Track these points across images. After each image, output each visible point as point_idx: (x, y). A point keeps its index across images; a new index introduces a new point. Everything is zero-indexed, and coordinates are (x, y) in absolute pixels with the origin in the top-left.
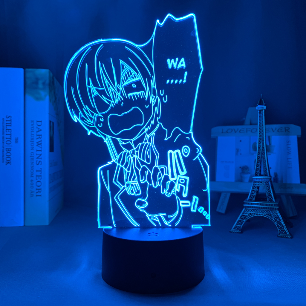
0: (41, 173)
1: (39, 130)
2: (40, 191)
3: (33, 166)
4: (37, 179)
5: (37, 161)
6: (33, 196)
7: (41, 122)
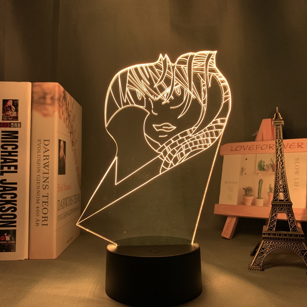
0: (48, 199)
1: (47, 150)
2: (46, 219)
3: (39, 191)
4: (43, 206)
5: (43, 185)
6: (38, 224)
7: (49, 140)
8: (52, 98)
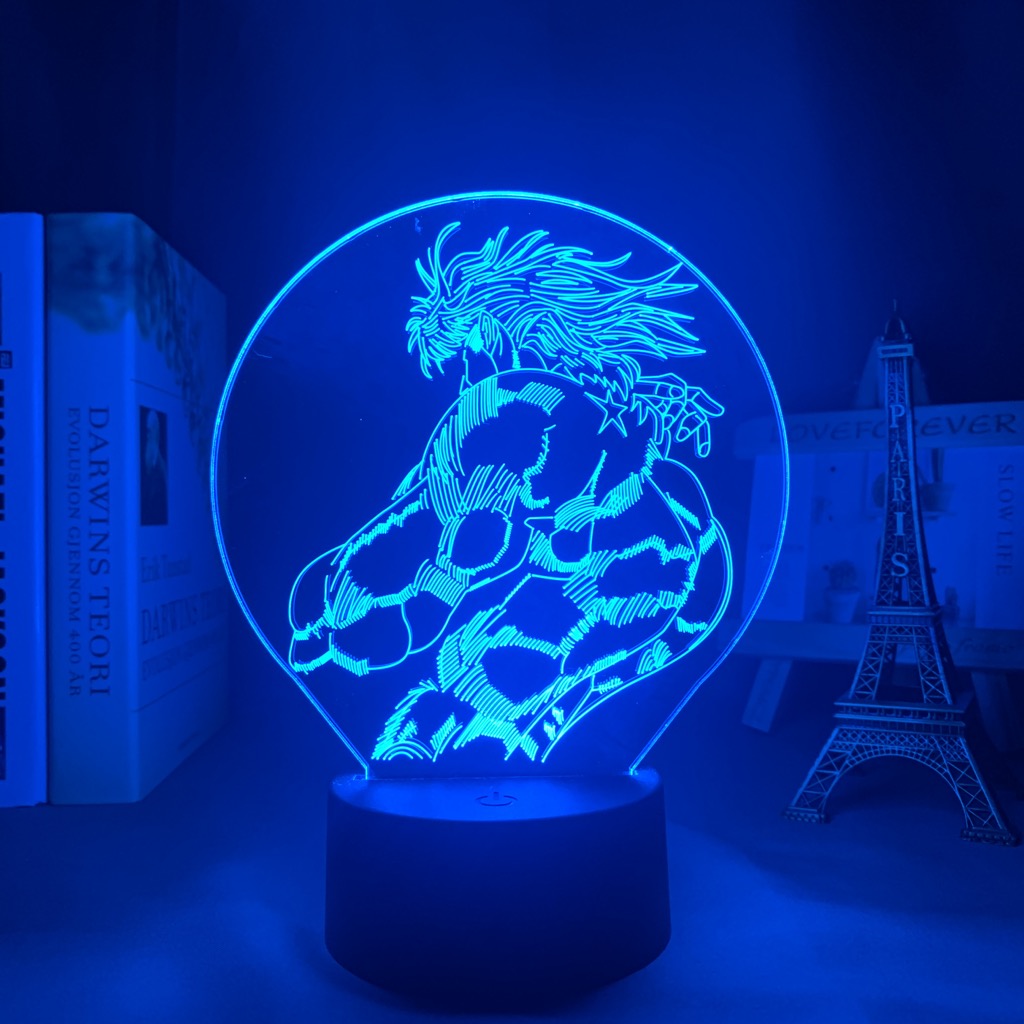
0: (107, 607)
1: (99, 442)
2: (104, 672)
3: (78, 580)
4: (91, 629)
5: (92, 560)
6: (78, 690)
7: (106, 411)
8: (115, 267)
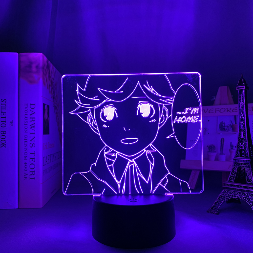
0: (34, 156)
1: (33, 113)
2: (33, 173)
3: (27, 149)
4: (30, 162)
5: (30, 144)
6: (26, 178)
7: (35, 104)
8: (37, 67)
